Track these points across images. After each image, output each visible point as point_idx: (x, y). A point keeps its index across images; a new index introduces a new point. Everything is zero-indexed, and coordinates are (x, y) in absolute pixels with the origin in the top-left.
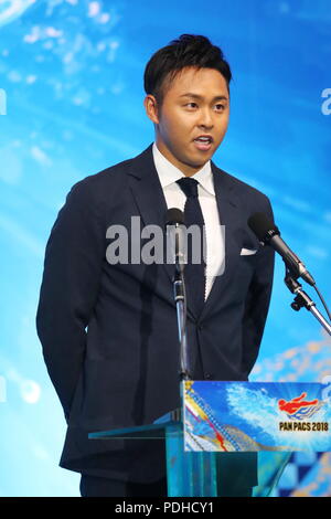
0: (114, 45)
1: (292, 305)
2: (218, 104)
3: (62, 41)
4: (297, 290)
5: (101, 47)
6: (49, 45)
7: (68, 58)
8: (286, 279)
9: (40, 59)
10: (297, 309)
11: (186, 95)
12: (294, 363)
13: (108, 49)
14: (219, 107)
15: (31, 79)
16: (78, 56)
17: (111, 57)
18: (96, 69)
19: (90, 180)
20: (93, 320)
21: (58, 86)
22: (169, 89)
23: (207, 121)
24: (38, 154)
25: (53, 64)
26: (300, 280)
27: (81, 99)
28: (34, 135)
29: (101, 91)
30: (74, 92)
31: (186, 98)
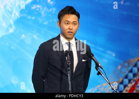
0: (54, 9)
1: (97, 74)
2: (74, 23)
3: (41, 9)
4: (98, 70)
5: (51, 10)
6: (38, 10)
7: (43, 13)
8: (95, 68)
9: (36, 13)
10: (98, 75)
11: (66, 21)
12: (100, 89)
13: (52, 10)
14: (74, 24)
15: (33, 18)
16: (45, 12)
17: (53, 13)
18: (50, 15)
19: (45, 43)
20: (46, 78)
21: (40, 20)
22: (62, 19)
23: (71, 28)
24: (35, 37)
25: (39, 14)
26: (99, 68)
27: (46, 23)
28: (34, 32)
29: (51, 21)
30: (44, 21)
31: (66, 22)
